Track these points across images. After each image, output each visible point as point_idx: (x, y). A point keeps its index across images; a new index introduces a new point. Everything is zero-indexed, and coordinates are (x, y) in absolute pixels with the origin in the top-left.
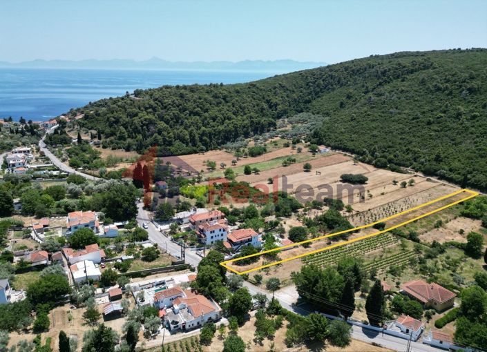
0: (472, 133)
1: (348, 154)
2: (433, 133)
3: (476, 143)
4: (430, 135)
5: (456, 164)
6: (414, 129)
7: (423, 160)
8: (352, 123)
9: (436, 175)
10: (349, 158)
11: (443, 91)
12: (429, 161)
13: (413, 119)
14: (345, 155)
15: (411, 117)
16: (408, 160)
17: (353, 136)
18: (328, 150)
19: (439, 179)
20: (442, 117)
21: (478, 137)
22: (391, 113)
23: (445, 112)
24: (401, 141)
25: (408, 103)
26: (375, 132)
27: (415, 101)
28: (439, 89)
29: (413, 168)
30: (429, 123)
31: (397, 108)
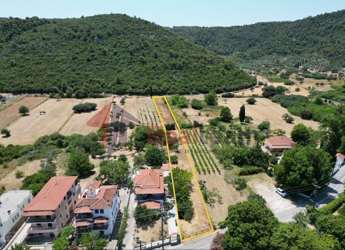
0: (122, 63)
1: (38, 95)
2: (98, 67)
3: (130, 68)
4: (98, 68)
5: (133, 84)
6: (81, 65)
7: (109, 85)
8: (15, 68)
9: (127, 93)
10: (45, 98)
11: (79, 38)
12: (114, 85)
13: (74, 59)
14: (37, 96)
15: (71, 58)
16: (99, 88)
17: (28, 79)
18: (11, 96)
19: (130, 95)
20: (94, 55)
21: (128, 65)
22: (48, 56)
23: (93, 52)
24: (78, 76)
25: (58, 48)
26: (49, 73)
27: (62, 46)
28: (74, 37)
29: (107, 92)
30: (88, 60)
31: (51, 52)
